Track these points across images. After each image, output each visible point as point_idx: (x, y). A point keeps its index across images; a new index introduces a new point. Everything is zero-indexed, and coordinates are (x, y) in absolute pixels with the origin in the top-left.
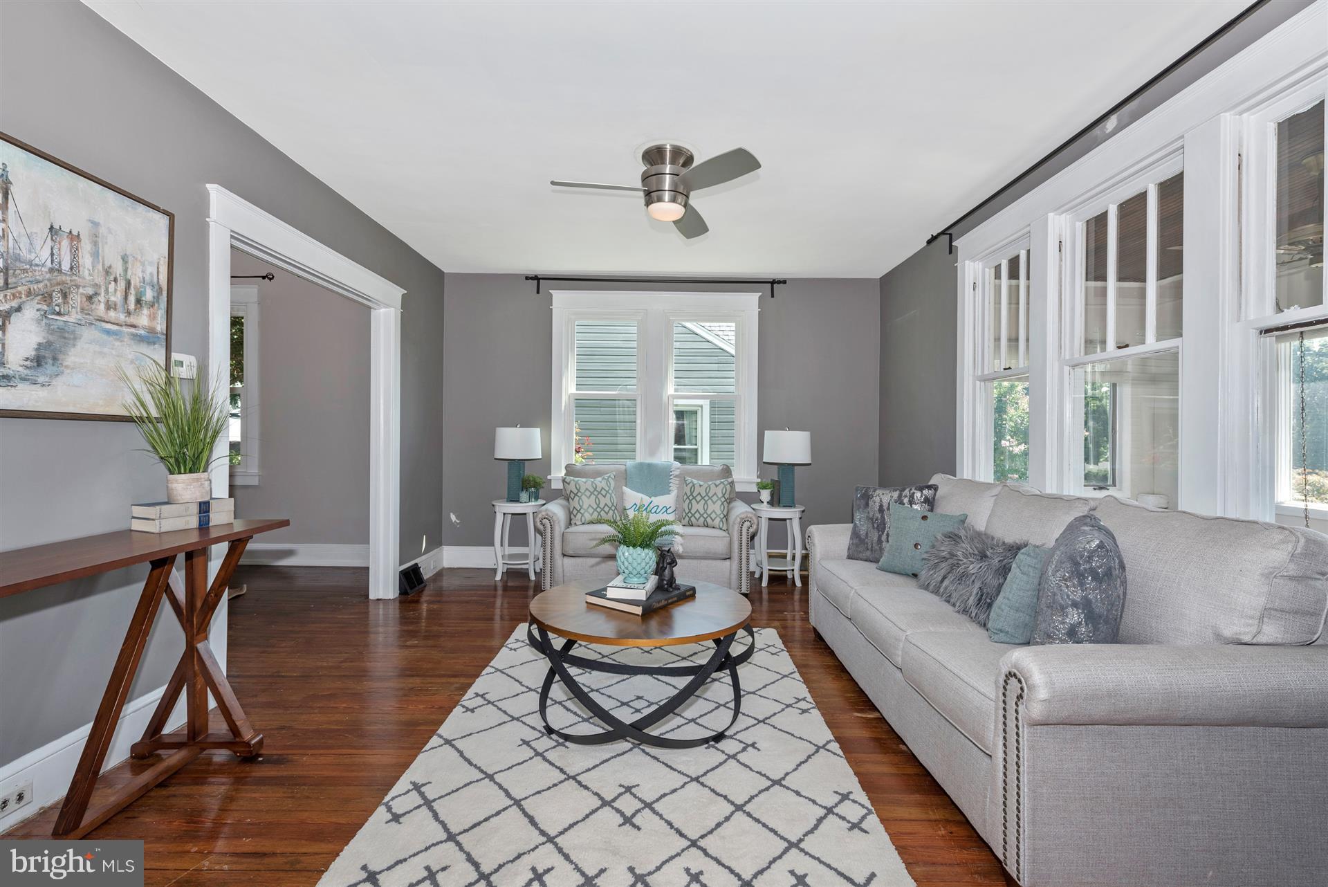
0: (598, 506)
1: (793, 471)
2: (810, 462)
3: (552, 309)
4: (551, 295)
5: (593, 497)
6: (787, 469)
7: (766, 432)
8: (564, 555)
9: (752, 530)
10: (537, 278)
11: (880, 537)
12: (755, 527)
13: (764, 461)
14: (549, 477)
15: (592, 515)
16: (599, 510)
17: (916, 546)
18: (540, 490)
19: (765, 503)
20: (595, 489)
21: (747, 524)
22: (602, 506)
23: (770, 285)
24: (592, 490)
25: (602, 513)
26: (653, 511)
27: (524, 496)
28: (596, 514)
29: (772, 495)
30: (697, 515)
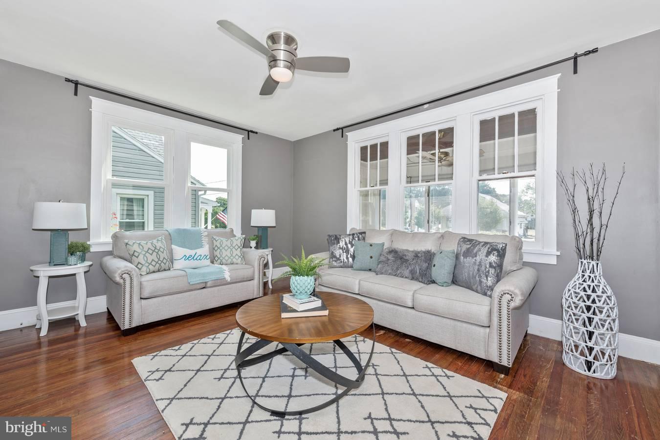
0: (159, 260)
1: (267, 230)
2: (275, 225)
3: (91, 112)
4: (91, 101)
5: (155, 254)
6: (264, 229)
7: (253, 210)
8: (141, 298)
9: (265, 262)
10: (76, 83)
11: (347, 256)
12: (266, 260)
13: (252, 225)
14: (88, 243)
15: (154, 266)
16: (160, 262)
17: (371, 257)
18: (86, 254)
19: (253, 248)
20: (156, 248)
21: (263, 259)
22: (161, 259)
23: (247, 132)
24: (153, 249)
25: (162, 264)
26: (198, 259)
27: (72, 259)
28: (158, 265)
29: (257, 243)
30: (227, 258)
